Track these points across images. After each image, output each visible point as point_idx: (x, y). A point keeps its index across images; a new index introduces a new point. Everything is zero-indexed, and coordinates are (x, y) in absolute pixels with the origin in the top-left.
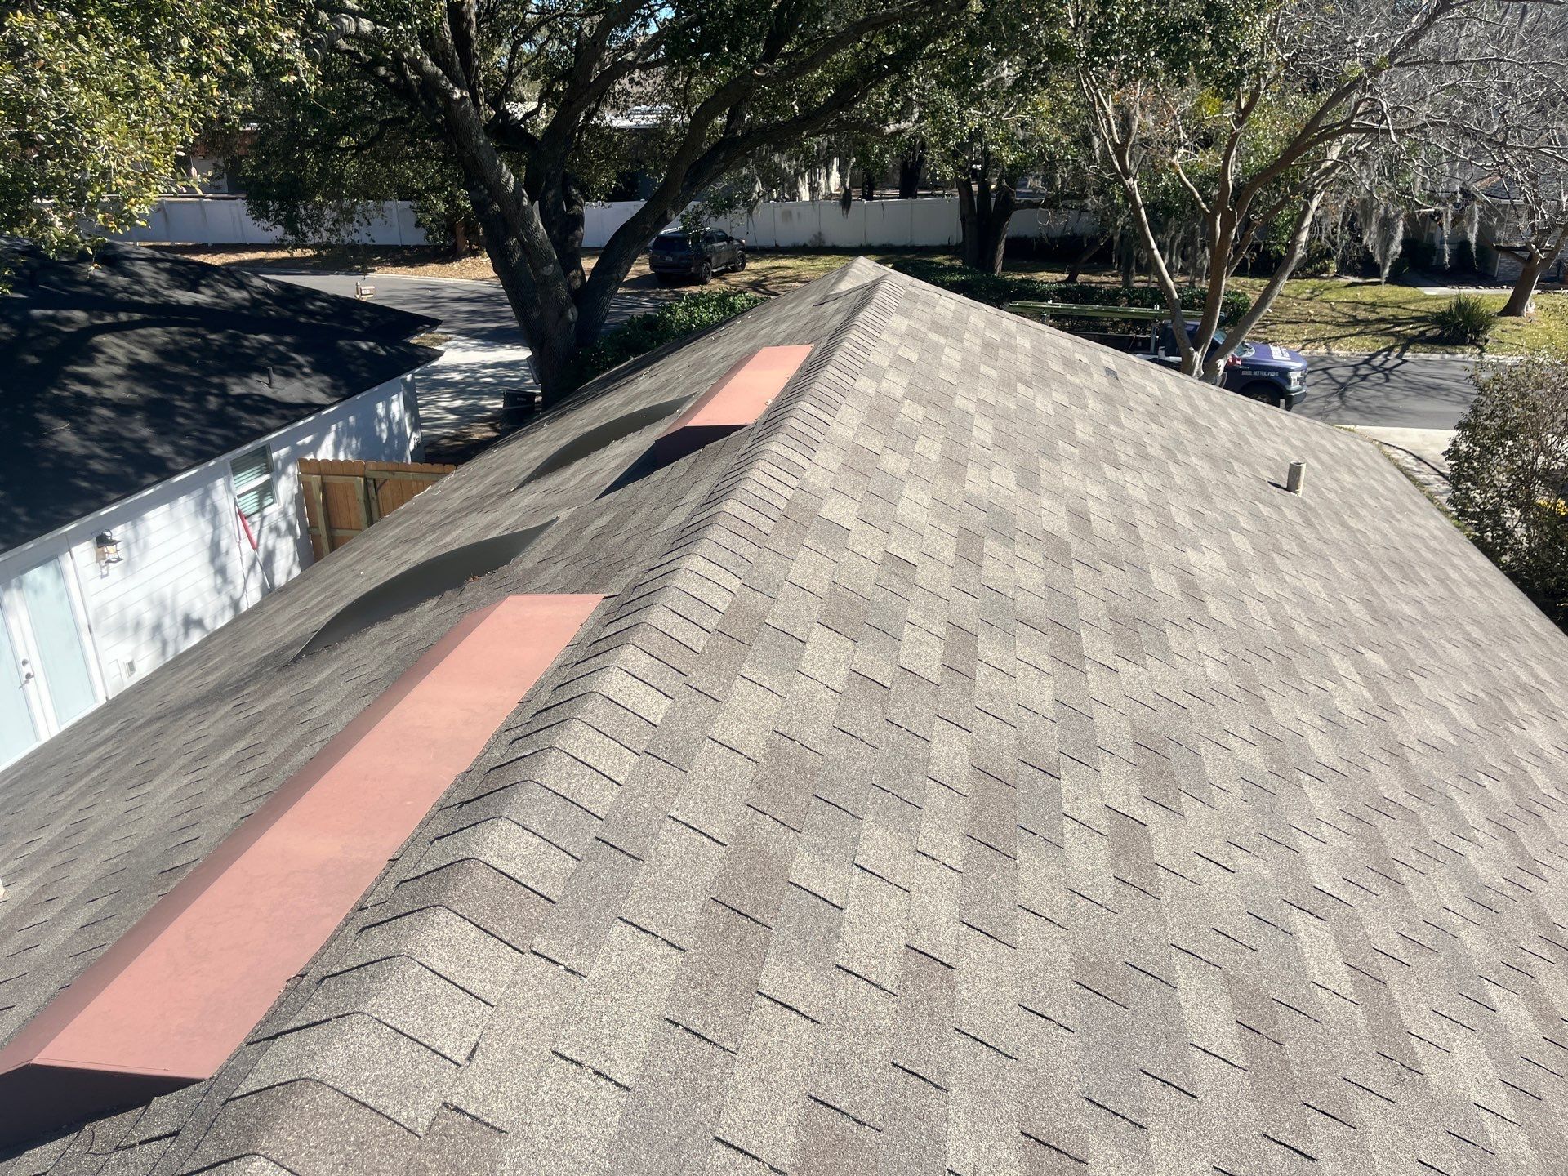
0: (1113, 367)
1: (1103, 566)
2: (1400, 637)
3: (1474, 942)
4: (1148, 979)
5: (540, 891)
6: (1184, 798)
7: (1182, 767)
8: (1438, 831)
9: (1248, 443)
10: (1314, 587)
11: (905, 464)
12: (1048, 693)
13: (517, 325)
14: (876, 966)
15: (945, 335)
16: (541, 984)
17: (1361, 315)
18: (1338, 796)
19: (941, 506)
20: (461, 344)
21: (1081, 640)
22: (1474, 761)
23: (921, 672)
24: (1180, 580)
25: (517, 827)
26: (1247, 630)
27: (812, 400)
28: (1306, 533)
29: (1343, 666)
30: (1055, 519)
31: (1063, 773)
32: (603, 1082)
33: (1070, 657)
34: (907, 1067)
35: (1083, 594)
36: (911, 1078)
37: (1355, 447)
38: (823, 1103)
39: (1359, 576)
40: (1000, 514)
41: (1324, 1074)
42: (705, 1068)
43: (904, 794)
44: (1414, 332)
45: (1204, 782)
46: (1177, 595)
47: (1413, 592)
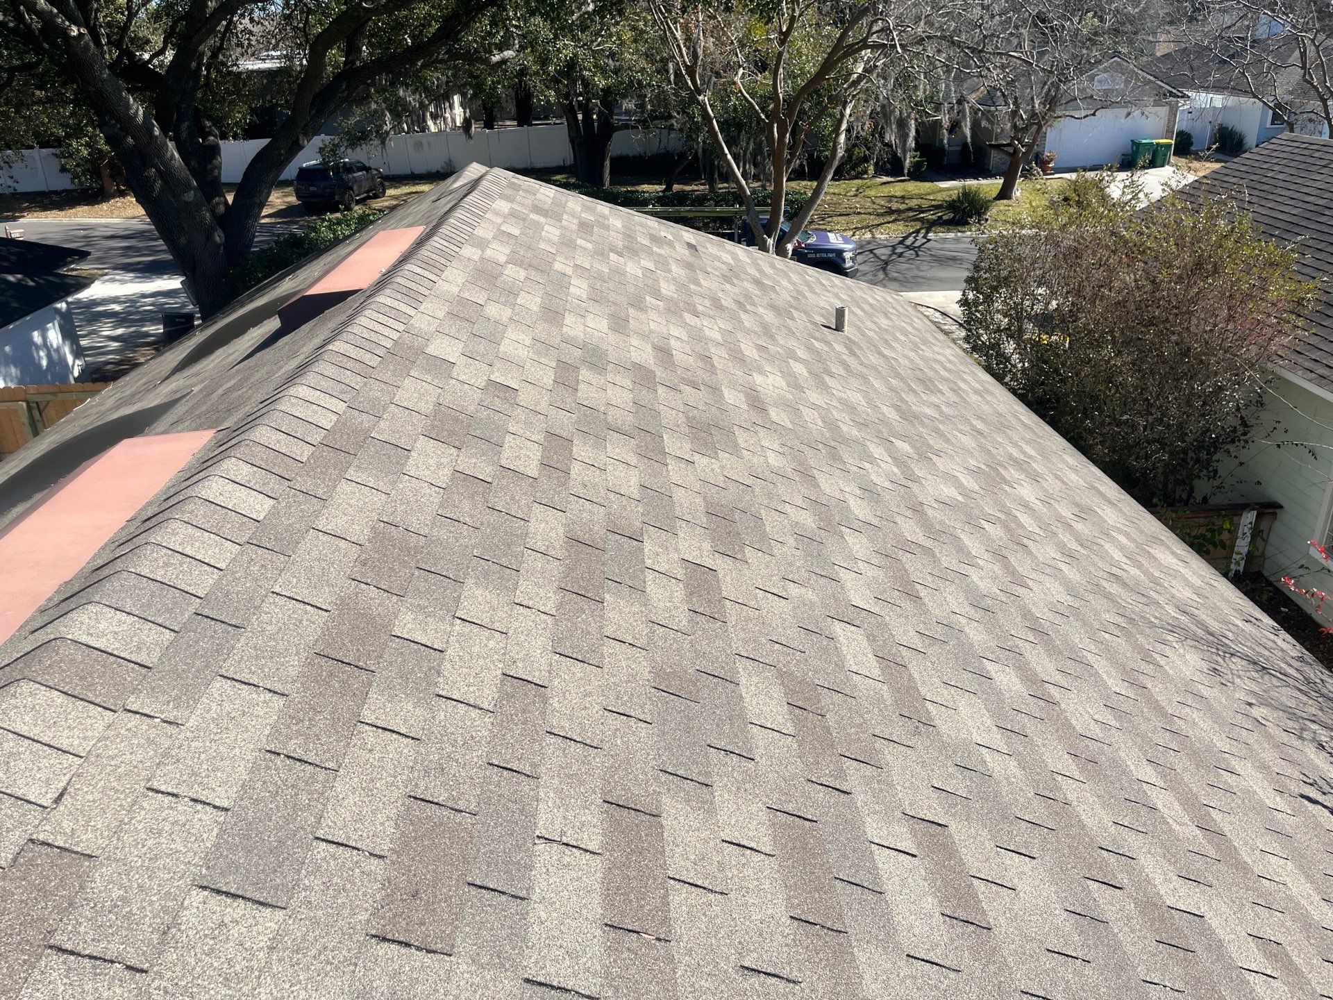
0: (693, 242)
1: (683, 387)
2: (921, 429)
3: (976, 635)
4: (716, 680)
5: (133, 659)
6: (747, 549)
7: (746, 528)
8: (948, 560)
9: (805, 297)
10: (856, 398)
11: (507, 313)
12: (634, 481)
13: (171, 257)
14: (474, 692)
15: (546, 216)
16: (135, 735)
17: (895, 206)
18: (872, 541)
19: (540, 345)
20: (118, 277)
21: (663, 441)
22: (976, 512)
23: (521, 469)
24: (747, 396)
25: (108, 609)
26: (801, 429)
27: (419, 263)
28: (851, 361)
29: (877, 451)
30: (643, 354)
31: (646, 538)
32: (199, 807)
33: (653, 452)
34: (501, 765)
35: (665, 408)
36: (505, 772)
37: (891, 300)
38: (422, 800)
39: (891, 389)
40: (594, 350)
41: (857, 733)
42: (307, 784)
43: (504, 561)
44: (934, 217)
45: (764, 537)
46: (745, 407)
47: (934, 399)
